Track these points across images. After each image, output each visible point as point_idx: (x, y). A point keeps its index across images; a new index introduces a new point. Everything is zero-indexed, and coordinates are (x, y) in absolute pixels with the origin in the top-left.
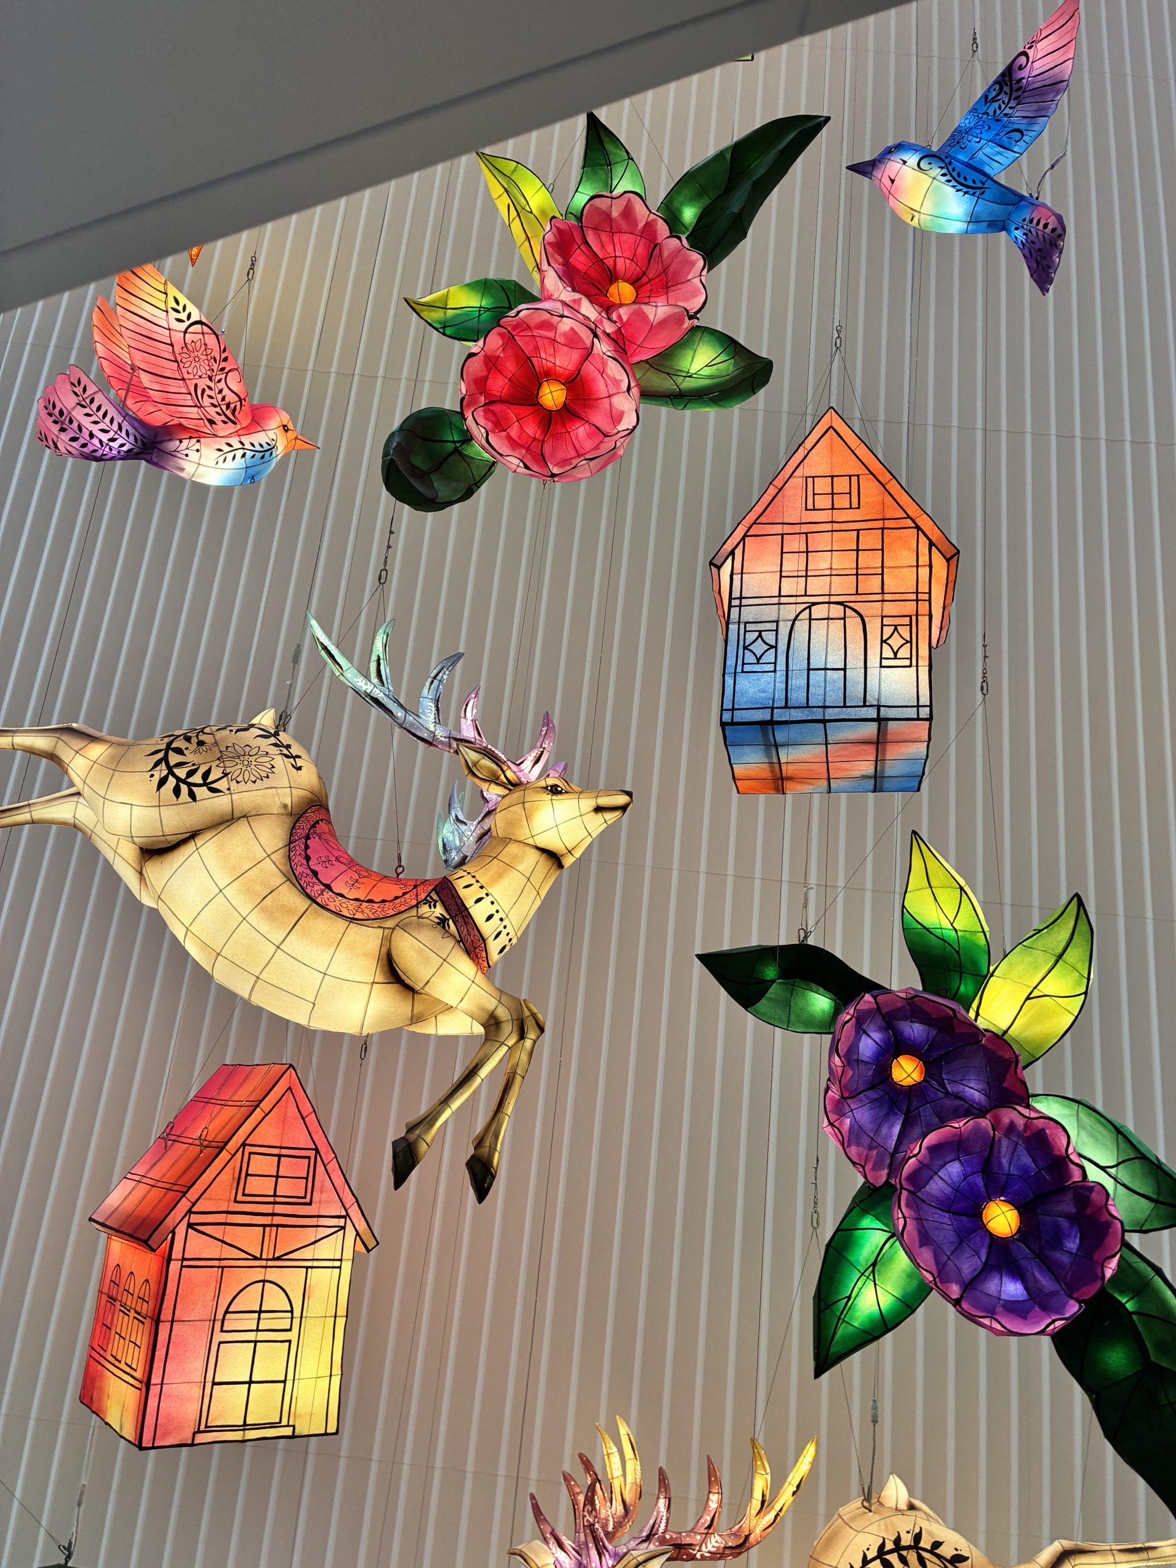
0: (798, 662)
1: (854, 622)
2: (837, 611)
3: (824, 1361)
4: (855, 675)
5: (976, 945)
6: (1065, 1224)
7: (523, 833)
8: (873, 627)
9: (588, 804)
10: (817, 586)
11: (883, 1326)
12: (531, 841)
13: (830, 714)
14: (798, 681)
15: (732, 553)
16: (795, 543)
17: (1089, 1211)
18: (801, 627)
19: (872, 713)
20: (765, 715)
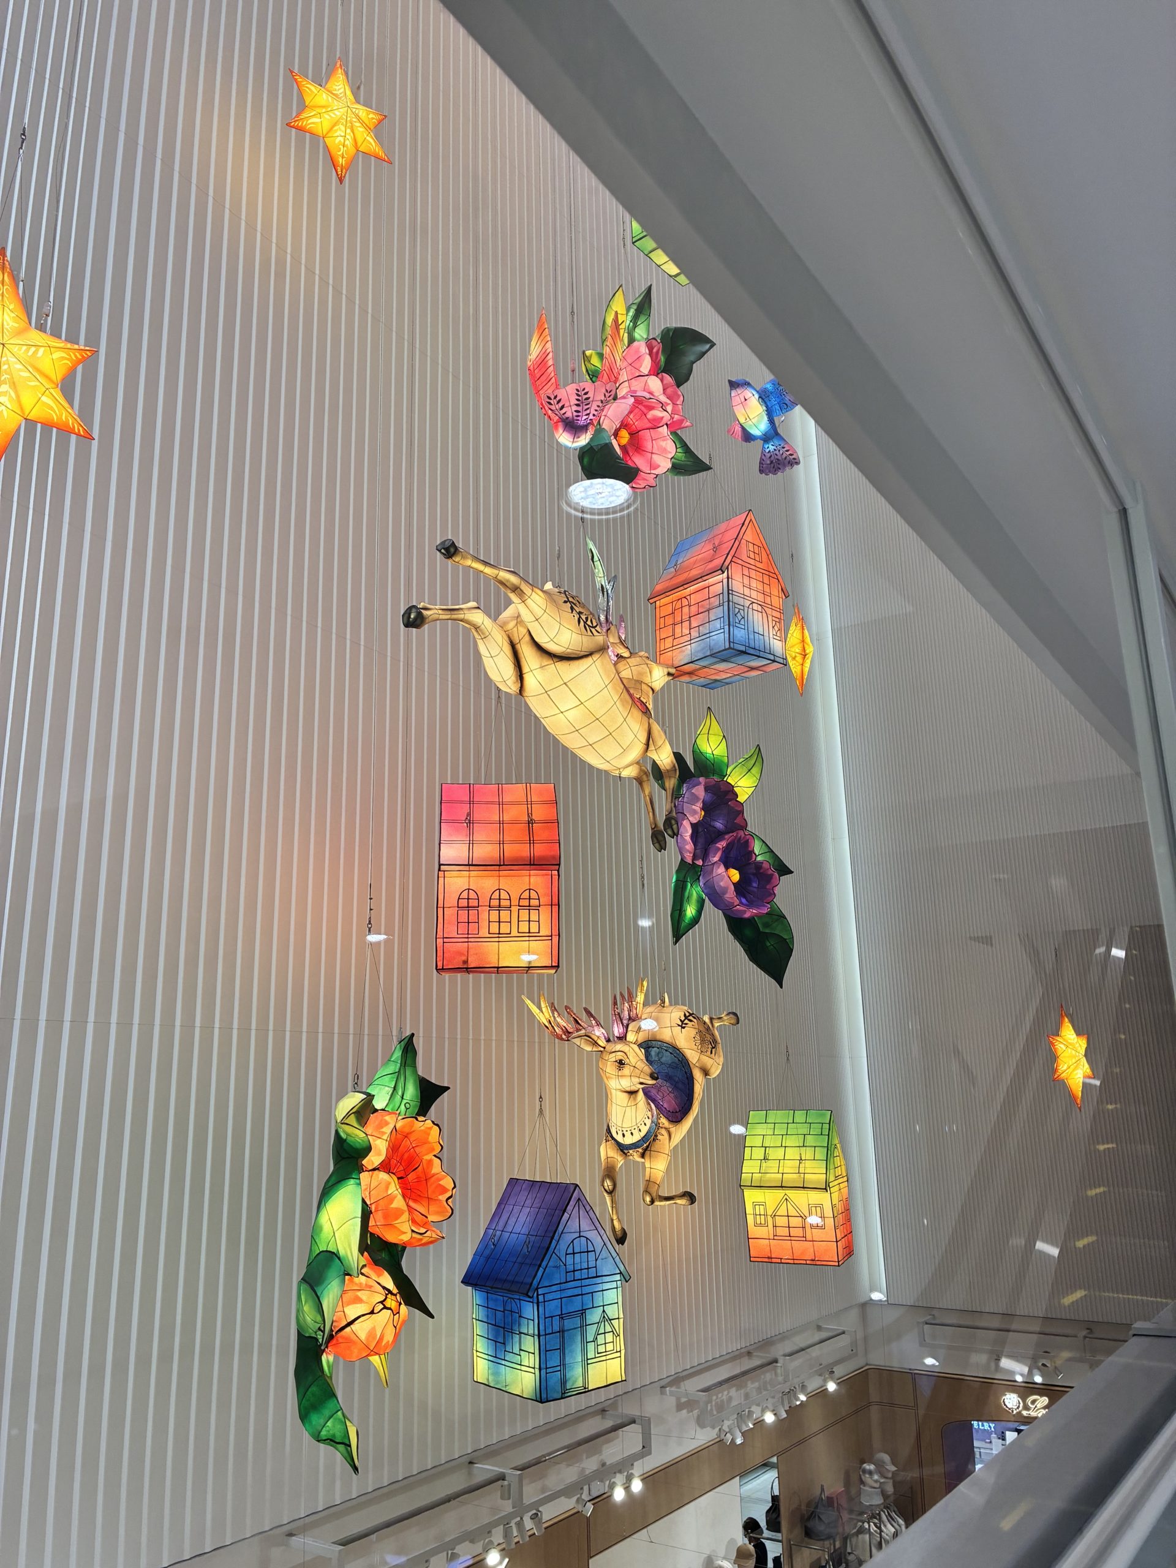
0: (751, 629)
1: (764, 614)
2: (760, 608)
3: (678, 936)
4: (767, 638)
5: (723, 762)
6: (752, 877)
7: (647, 680)
8: (770, 618)
9: (666, 671)
10: (754, 594)
11: (696, 920)
12: (650, 684)
13: (762, 654)
14: (751, 637)
15: (727, 568)
16: (746, 572)
17: (761, 871)
18: (750, 610)
19: (772, 657)
20: (743, 648)
